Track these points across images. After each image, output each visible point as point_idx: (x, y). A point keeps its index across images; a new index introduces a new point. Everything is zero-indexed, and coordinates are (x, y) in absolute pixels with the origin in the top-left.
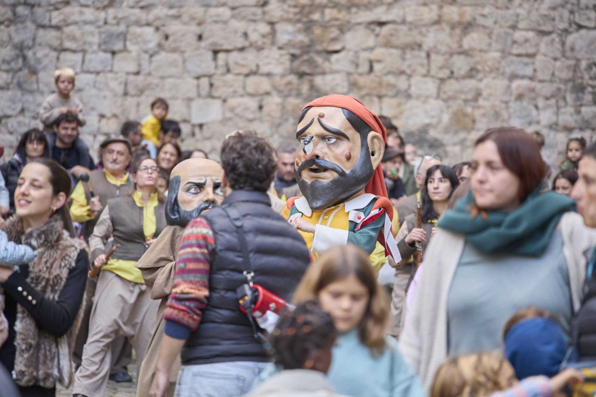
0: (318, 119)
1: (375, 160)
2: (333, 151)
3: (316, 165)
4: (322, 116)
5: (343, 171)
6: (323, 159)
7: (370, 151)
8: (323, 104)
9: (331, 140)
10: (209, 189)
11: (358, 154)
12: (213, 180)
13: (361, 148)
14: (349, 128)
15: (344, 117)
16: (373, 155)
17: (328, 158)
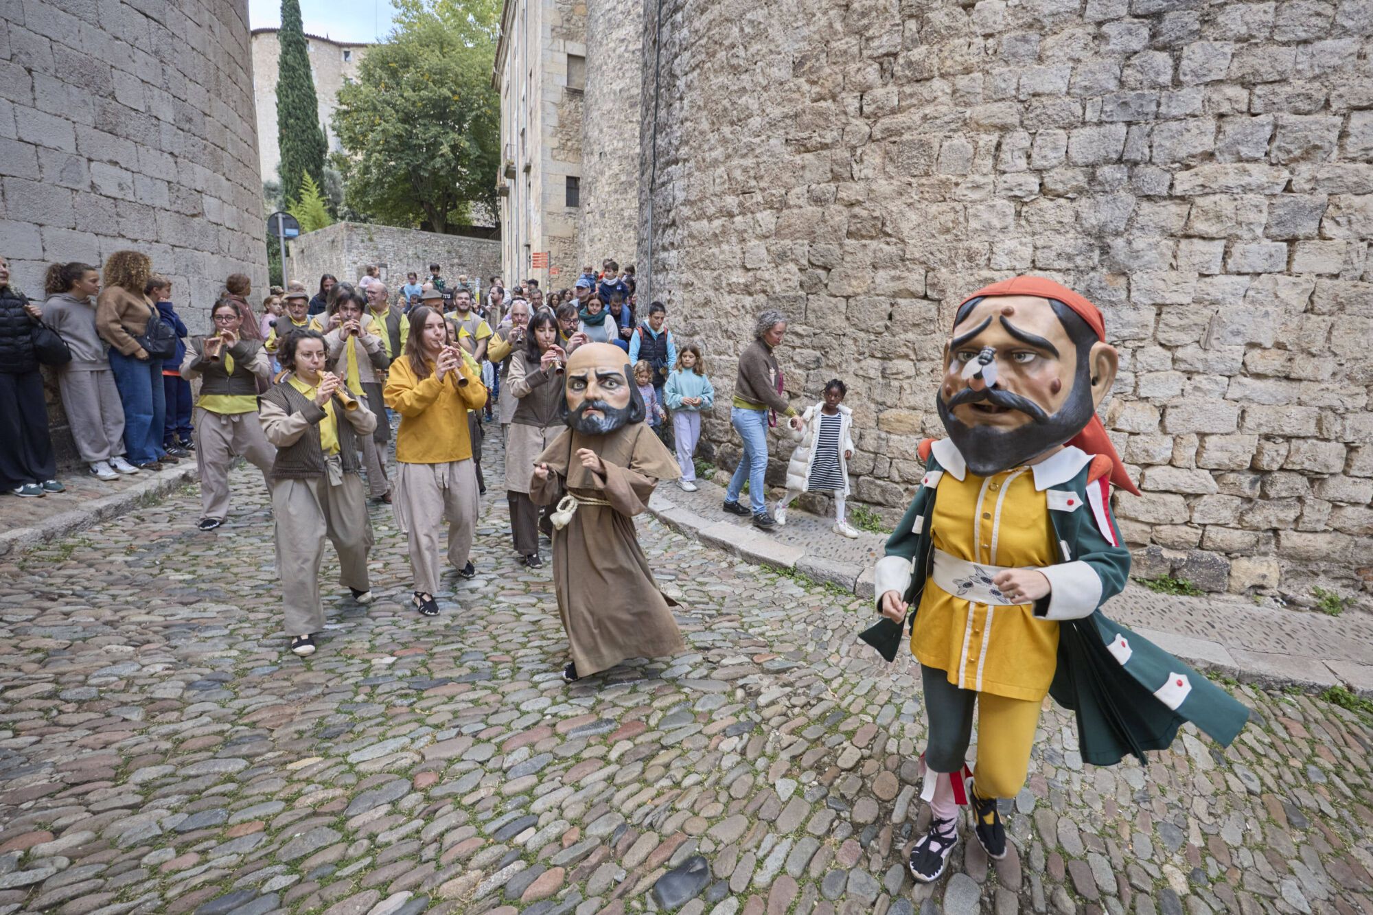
0: (1001, 318)
1: (1100, 392)
2: (1027, 377)
4: (1008, 313)
5: (1045, 414)
6: (1007, 391)
7: (1092, 376)
8: (1013, 290)
9: (1025, 357)
10: (591, 384)
11: (1068, 382)
12: (596, 372)
13: (1077, 370)
14: (1061, 336)
15: (1054, 315)
16: (1094, 384)
17: (1016, 389)
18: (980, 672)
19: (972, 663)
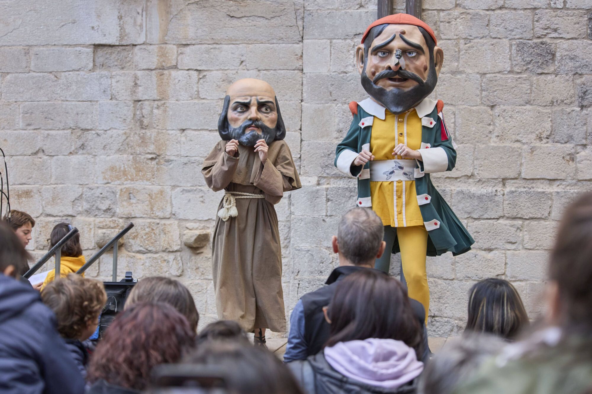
0: (400, 35)
3: (399, 76)
5: (422, 81)
6: (406, 70)
7: (435, 63)
9: (412, 54)
10: (254, 109)
11: (428, 66)
12: (257, 100)
13: (430, 61)
14: (424, 44)
16: (436, 66)
17: (410, 69)
18: (404, 217)
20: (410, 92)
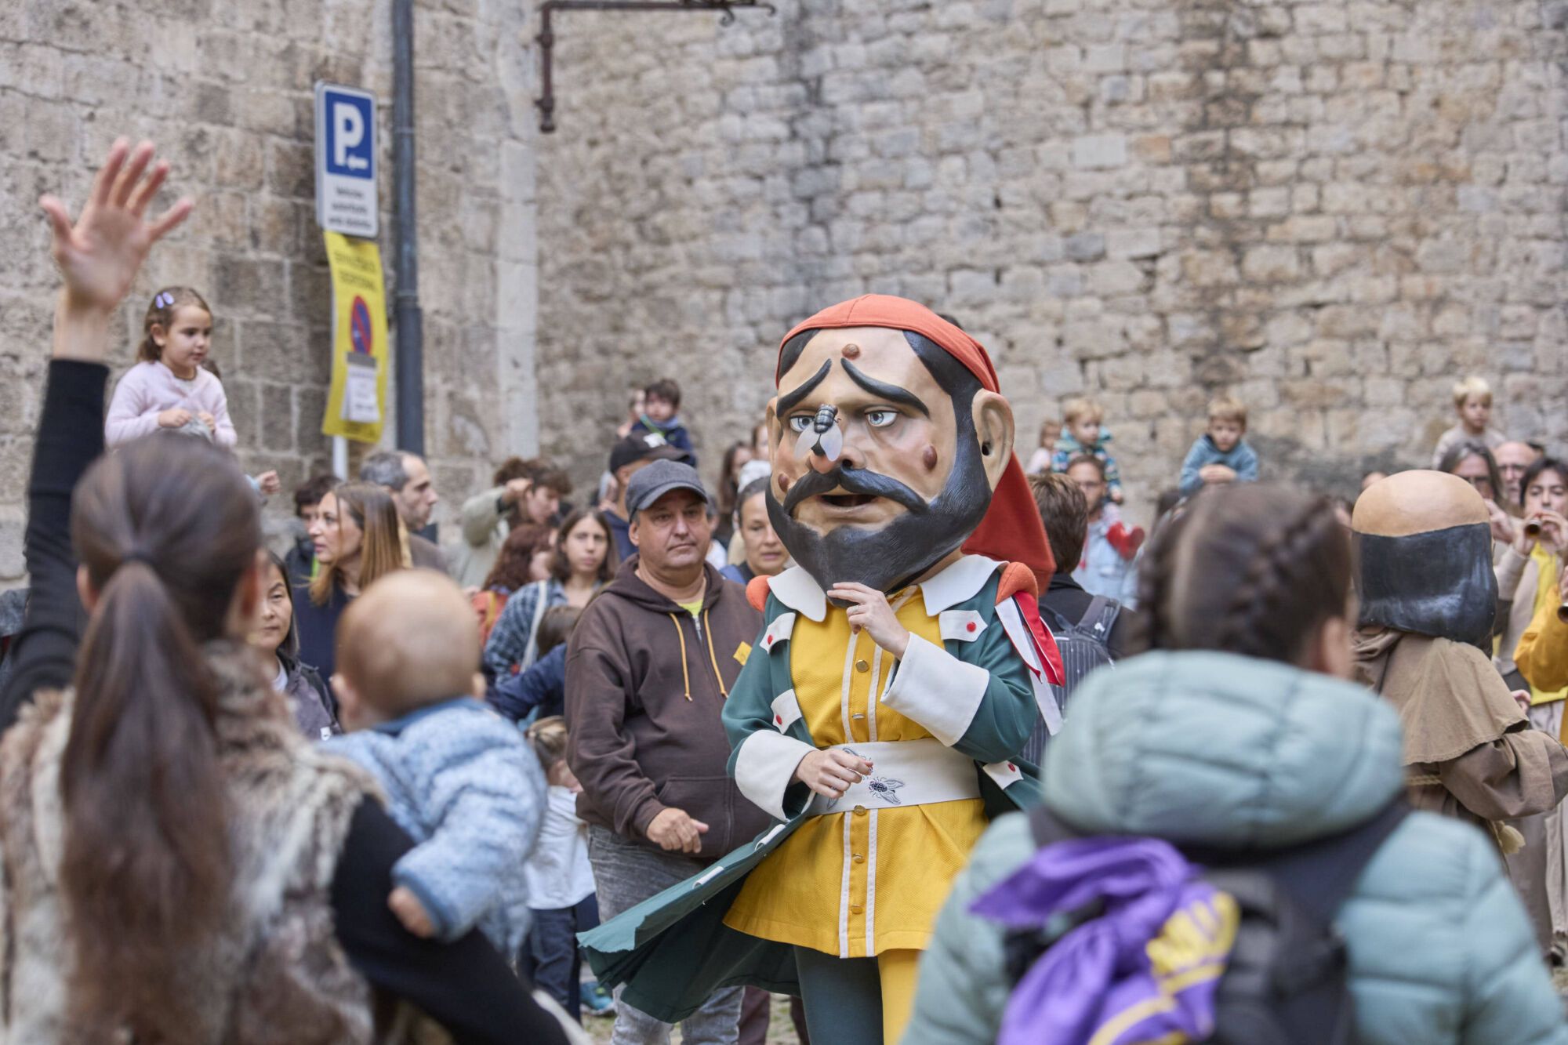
0: (843, 362)
1: (993, 465)
2: (889, 447)
3: (843, 487)
4: (852, 354)
5: (921, 500)
6: (864, 469)
7: (980, 442)
8: (852, 320)
9: (883, 417)
11: (949, 451)
13: (958, 436)
14: (927, 384)
15: (913, 355)
16: (986, 452)
17: (878, 466)
18: (870, 924)
19: (857, 911)
20: (880, 535)
